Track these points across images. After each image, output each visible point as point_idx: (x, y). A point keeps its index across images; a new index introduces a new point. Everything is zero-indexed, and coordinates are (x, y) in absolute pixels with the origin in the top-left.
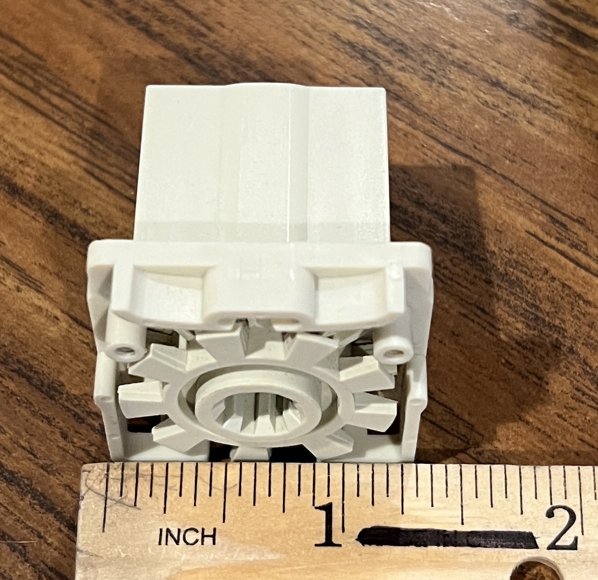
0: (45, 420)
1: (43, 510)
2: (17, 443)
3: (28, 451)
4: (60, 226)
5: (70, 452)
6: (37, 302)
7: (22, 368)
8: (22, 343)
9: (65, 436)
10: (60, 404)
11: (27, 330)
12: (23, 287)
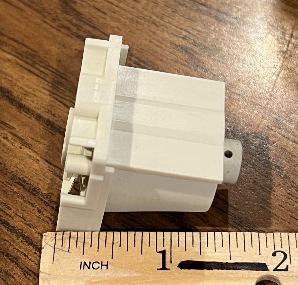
0: (30, 204)
1: (27, 244)
2: (16, 214)
3: (21, 217)
4: (42, 121)
5: (42, 218)
6: (29, 153)
7: (21, 181)
8: (21, 171)
9: (39, 211)
10: (38, 197)
11: (24, 165)
12: (23, 147)
